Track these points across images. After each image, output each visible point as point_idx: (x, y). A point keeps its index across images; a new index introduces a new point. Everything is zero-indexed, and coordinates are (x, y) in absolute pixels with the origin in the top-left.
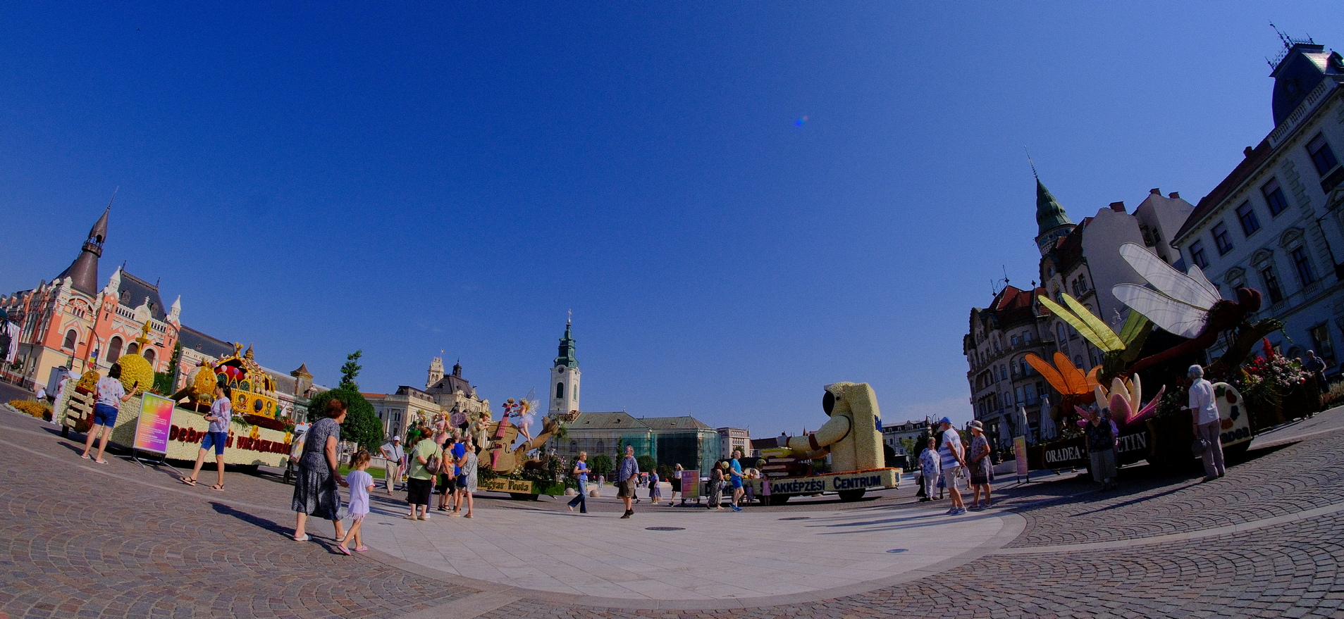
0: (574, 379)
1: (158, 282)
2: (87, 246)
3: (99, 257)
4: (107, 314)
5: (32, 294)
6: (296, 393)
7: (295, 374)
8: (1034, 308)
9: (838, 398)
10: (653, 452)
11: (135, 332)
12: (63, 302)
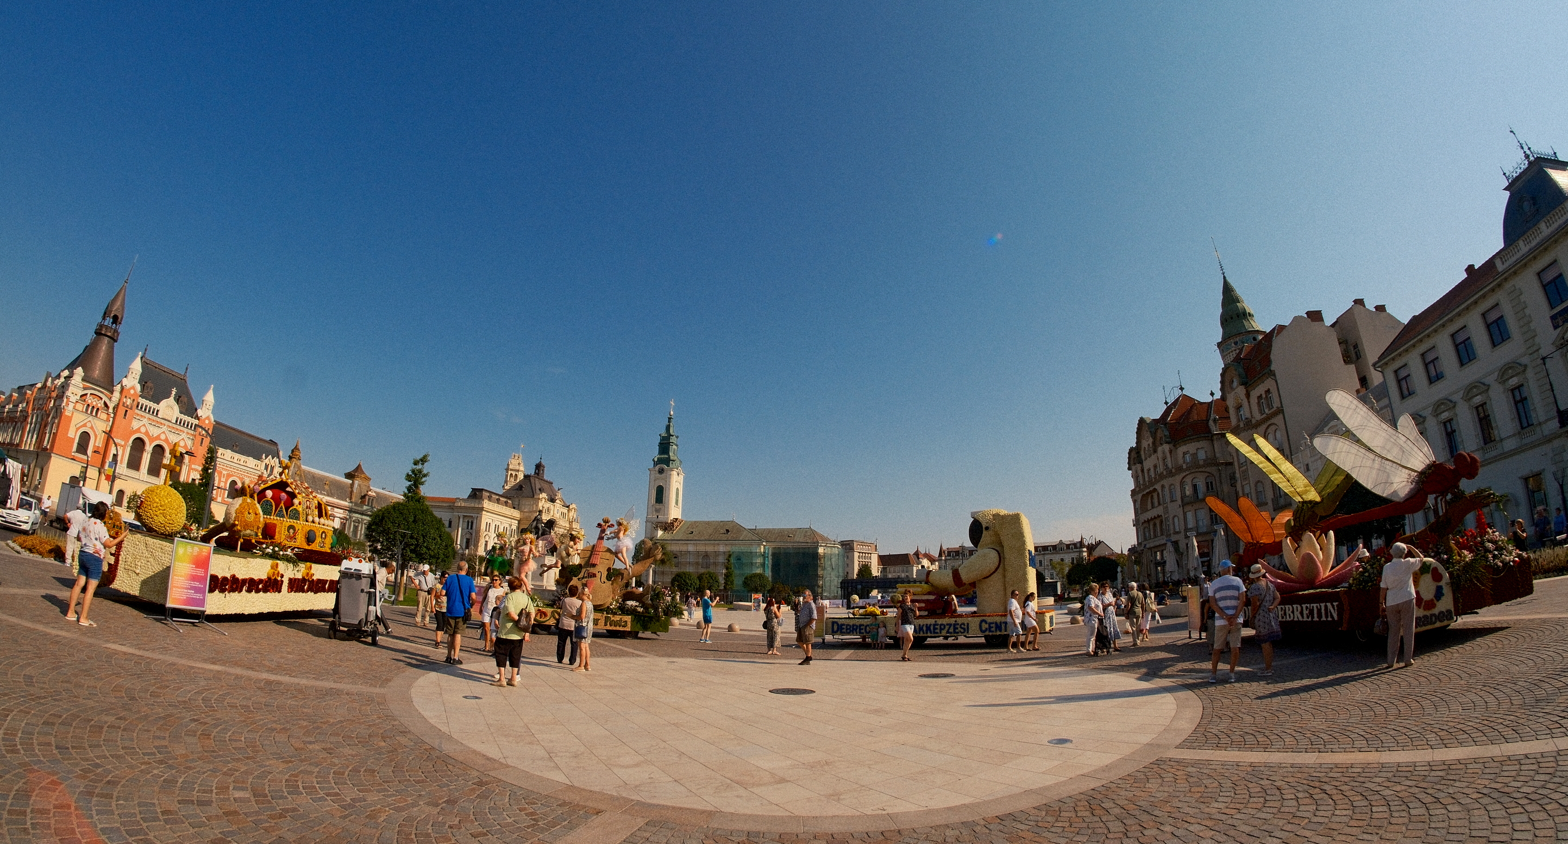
0: (676, 481)
1: (187, 369)
2: (101, 330)
3: (116, 341)
4: (126, 411)
5: (36, 390)
6: (351, 499)
7: (349, 476)
8: (1211, 423)
9: (987, 528)
10: (766, 570)
11: (159, 431)
12: (73, 399)
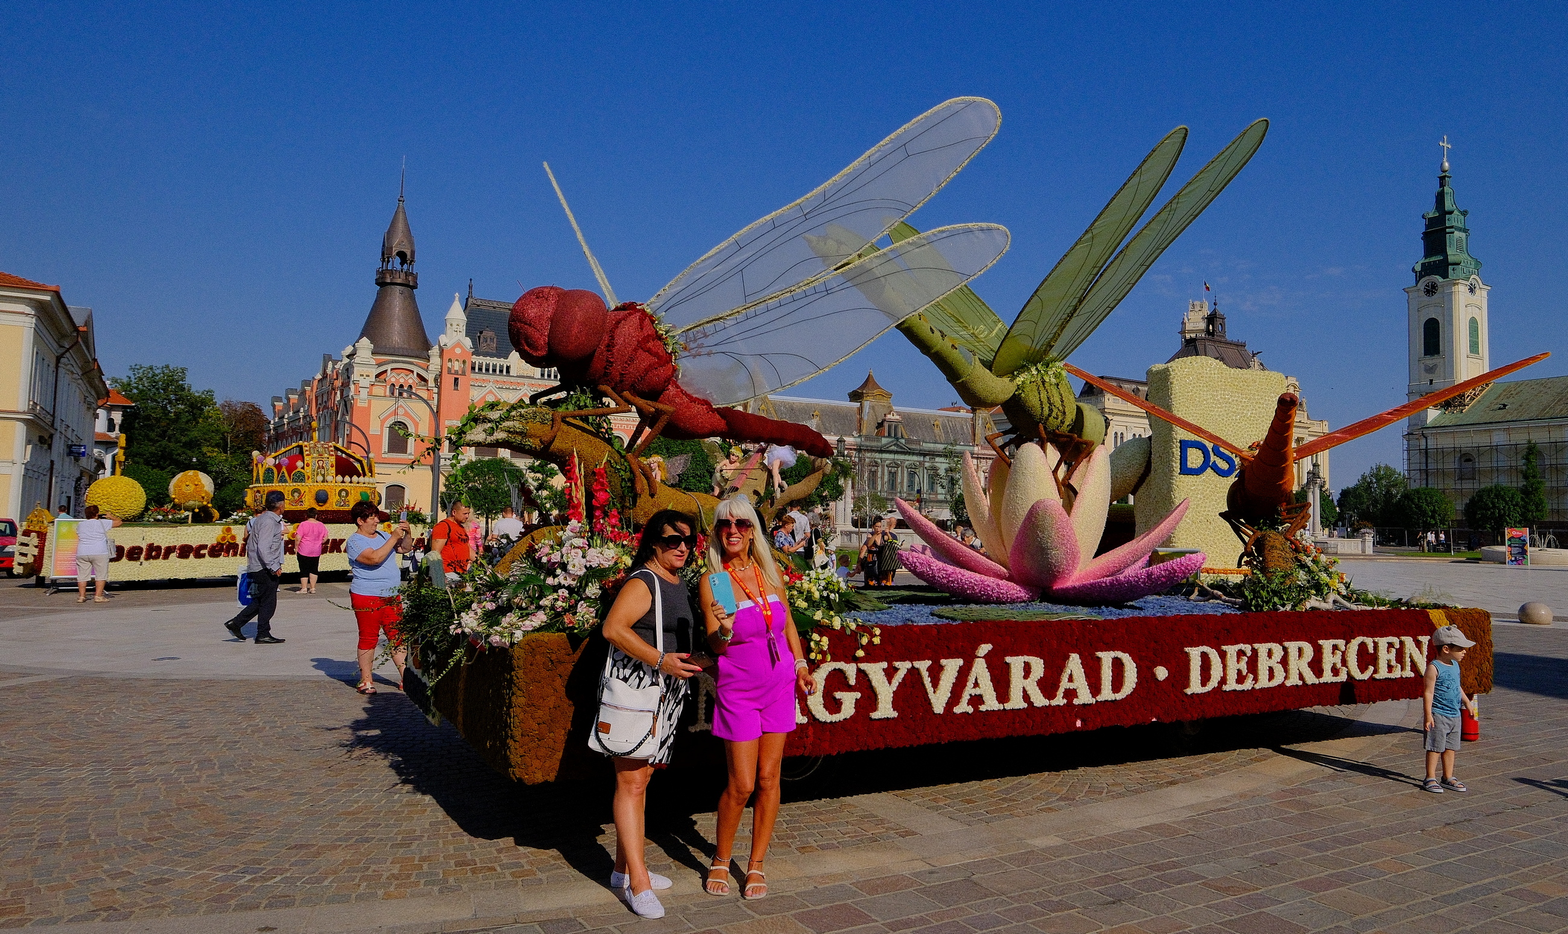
0: (1467, 305)
2: (384, 278)
3: (415, 287)
4: (456, 380)
6: (860, 431)
12: (364, 382)
